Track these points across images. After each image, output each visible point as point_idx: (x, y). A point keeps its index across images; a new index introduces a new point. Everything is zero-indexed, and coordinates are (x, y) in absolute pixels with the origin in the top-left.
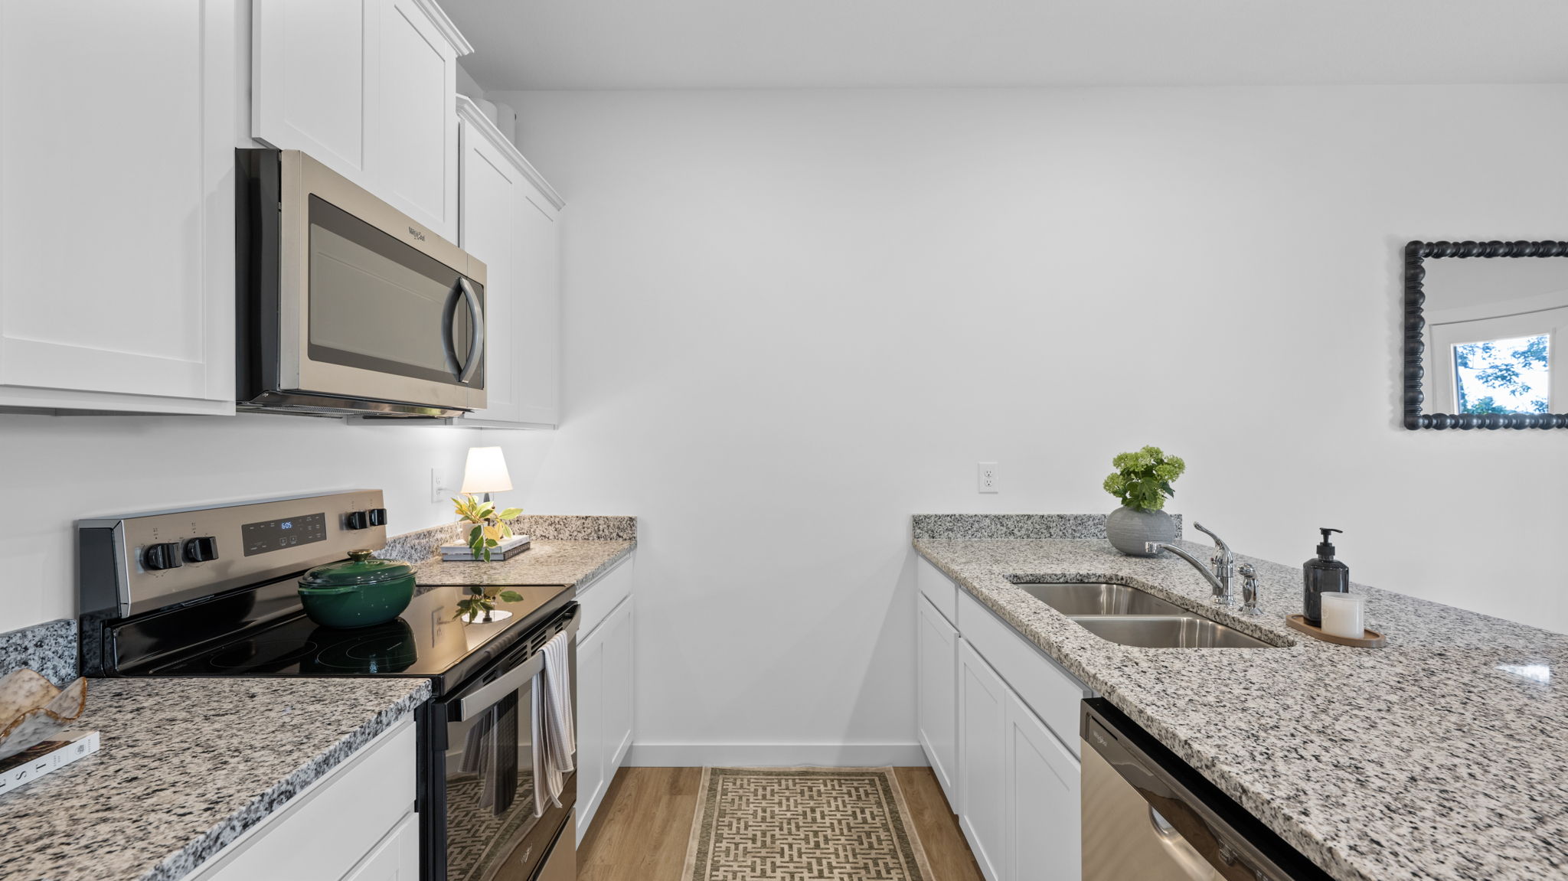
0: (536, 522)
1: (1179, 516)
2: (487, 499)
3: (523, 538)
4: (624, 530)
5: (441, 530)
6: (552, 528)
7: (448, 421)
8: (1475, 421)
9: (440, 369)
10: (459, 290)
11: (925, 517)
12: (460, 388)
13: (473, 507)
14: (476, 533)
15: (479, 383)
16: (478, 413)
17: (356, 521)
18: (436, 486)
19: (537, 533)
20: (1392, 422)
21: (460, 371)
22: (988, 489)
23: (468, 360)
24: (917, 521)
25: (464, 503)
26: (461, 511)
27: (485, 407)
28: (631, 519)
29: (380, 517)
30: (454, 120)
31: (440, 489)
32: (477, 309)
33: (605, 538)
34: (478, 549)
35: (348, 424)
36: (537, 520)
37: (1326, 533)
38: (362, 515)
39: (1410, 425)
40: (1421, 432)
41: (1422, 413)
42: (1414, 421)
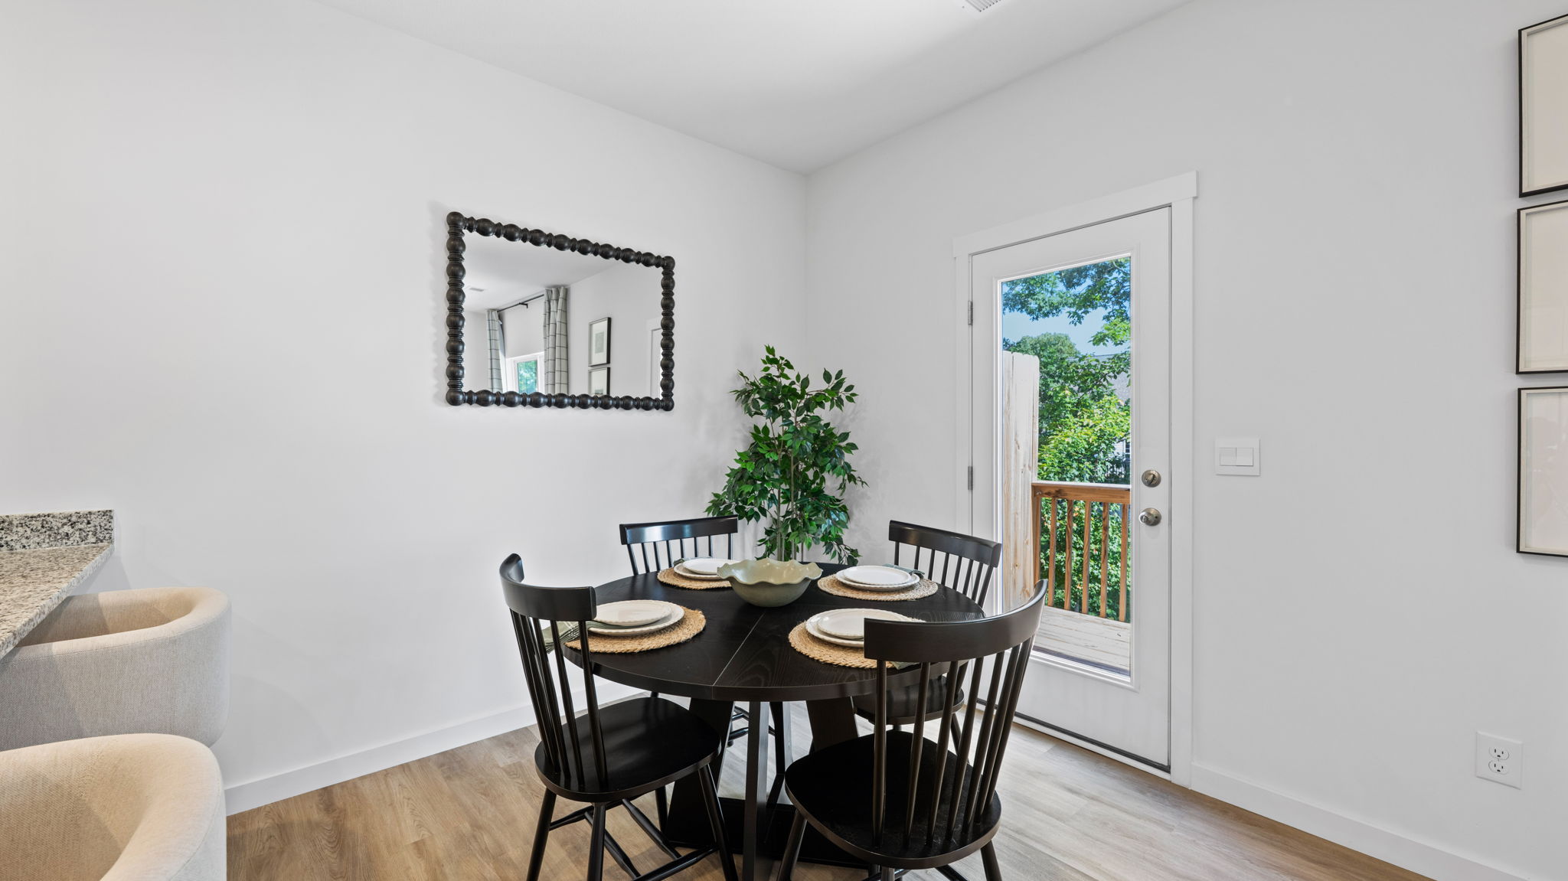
8: (516, 399)
20: (439, 396)
39: (453, 401)
40: (465, 408)
41: (465, 389)
42: (454, 397)
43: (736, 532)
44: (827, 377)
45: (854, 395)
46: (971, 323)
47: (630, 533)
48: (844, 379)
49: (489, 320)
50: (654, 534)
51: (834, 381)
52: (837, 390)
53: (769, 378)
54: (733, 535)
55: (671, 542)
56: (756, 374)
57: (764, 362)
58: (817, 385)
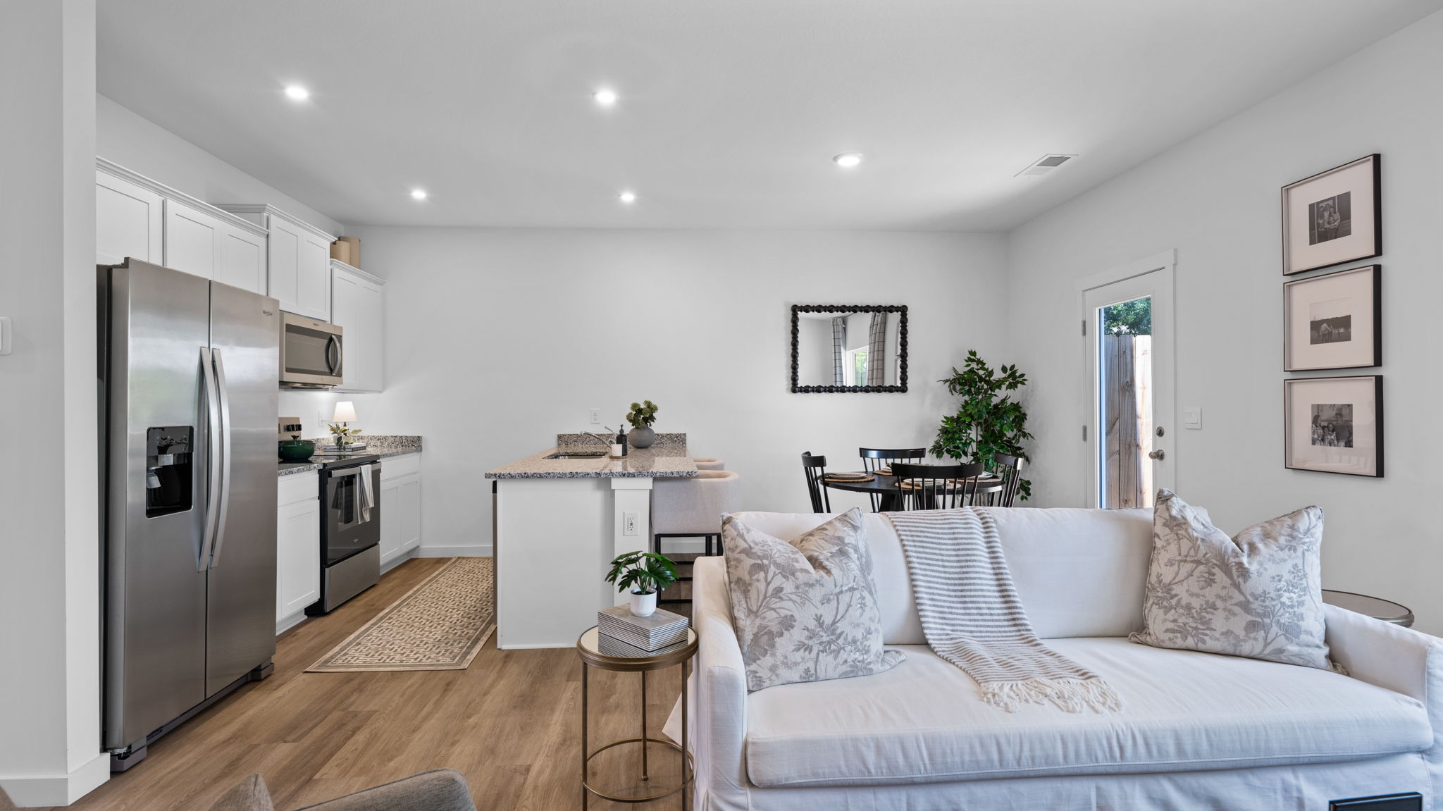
0: (371, 439)
1: (685, 434)
2: (345, 425)
3: (364, 445)
4: (415, 442)
5: (323, 439)
6: (379, 442)
7: (327, 390)
8: (822, 389)
9: (324, 370)
10: (331, 340)
11: (564, 435)
12: (332, 377)
13: (338, 428)
14: (339, 439)
15: (340, 375)
16: (339, 386)
17: (291, 427)
18: (321, 419)
19: (372, 444)
20: (787, 389)
21: (331, 371)
22: (595, 422)
23: (335, 366)
24: (560, 437)
25: (334, 426)
26: (332, 429)
27: (342, 384)
28: (419, 437)
29: (299, 428)
30: (329, 267)
31: (323, 421)
32: (338, 345)
33: (406, 446)
34: (340, 446)
35: (285, 390)
36: (371, 438)
37: (622, 426)
38: (293, 426)
39: (794, 391)
40: (799, 394)
41: (799, 386)
42: (795, 389)
43: (924, 457)
44: (1004, 369)
45: (1025, 380)
46: (1084, 333)
47: (864, 453)
48: (1016, 370)
49: (834, 325)
50: (874, 454)
51: (1009, 372)
52: (1014, 378)
53: (972, 371)
54: (922, 459)
55: (881, 459)
56: (962, 369)
57: (966, 361)
58: (998, 375)
